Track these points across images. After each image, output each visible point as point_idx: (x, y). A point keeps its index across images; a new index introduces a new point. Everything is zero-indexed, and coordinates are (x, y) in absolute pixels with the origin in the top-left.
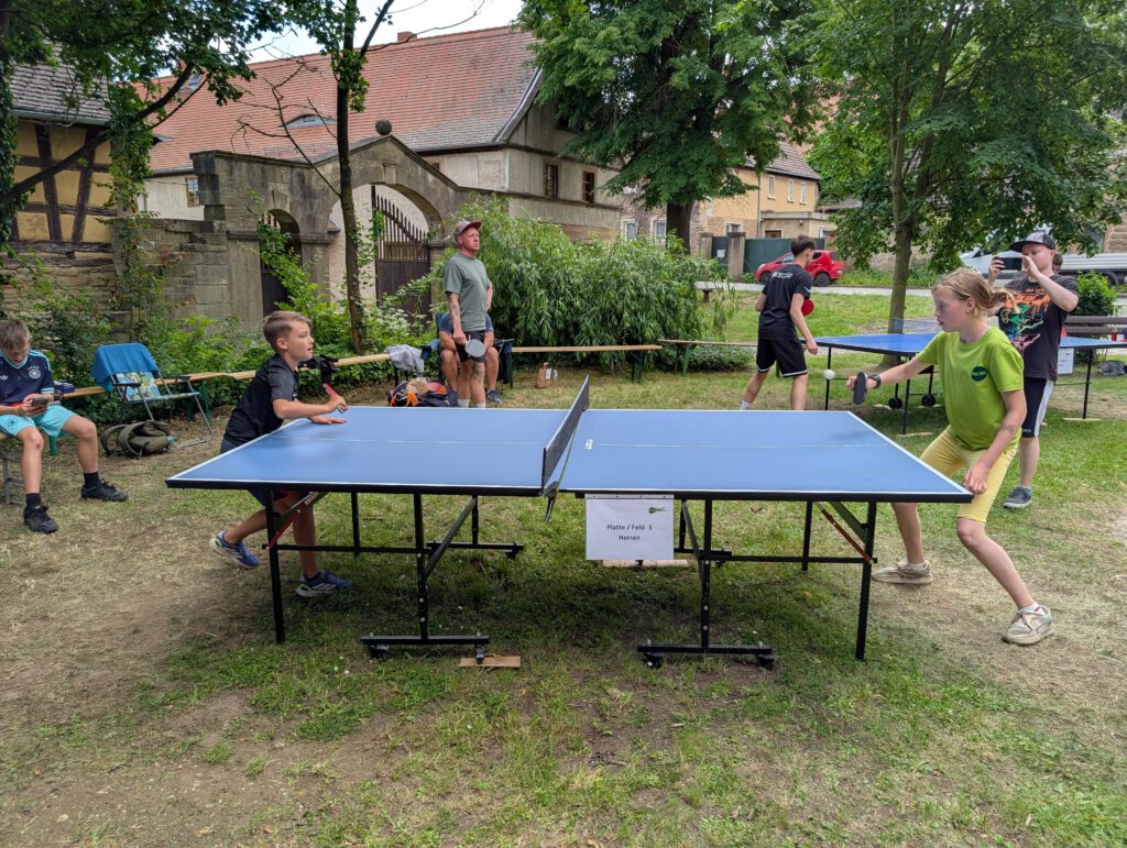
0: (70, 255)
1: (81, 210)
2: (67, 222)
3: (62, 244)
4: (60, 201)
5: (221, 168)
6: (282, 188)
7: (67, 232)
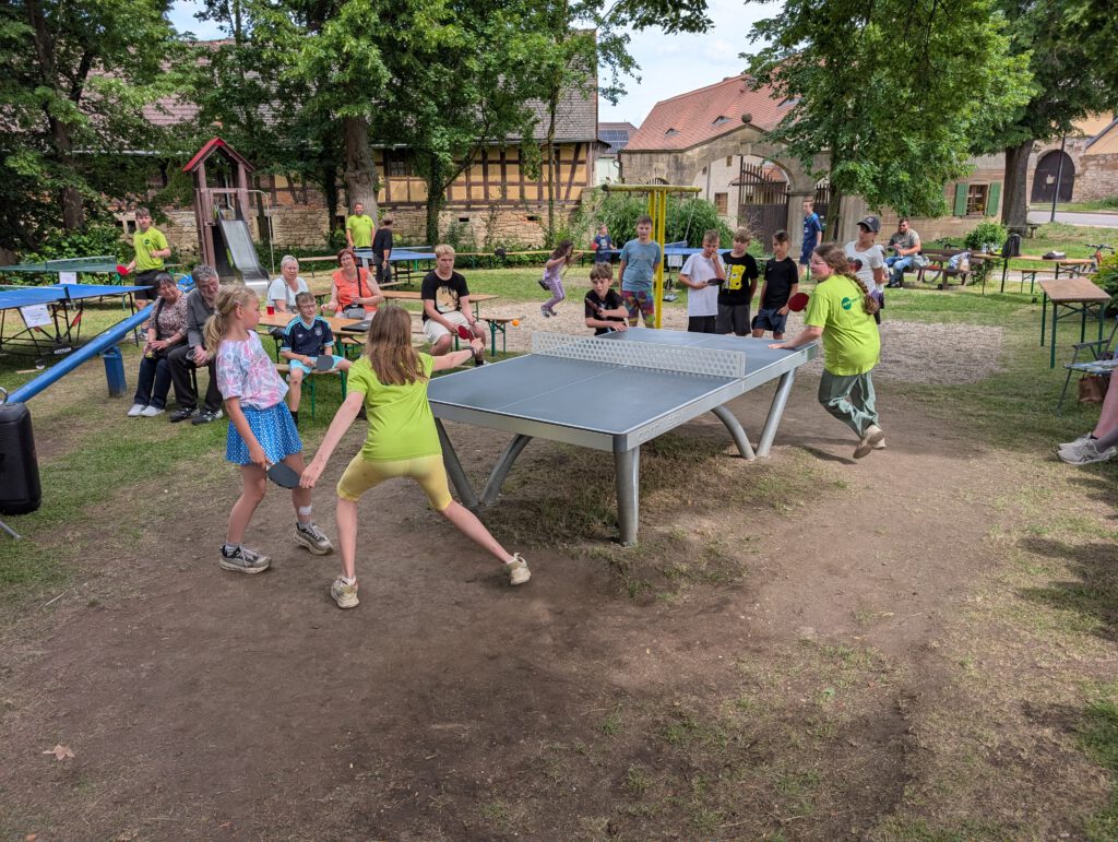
0: (563, 206)
1: (570, 184)
2: (563, 190)
3: (560, 201)
4: (562, 180)
5: (625, 158)
6: (662, 165)
7: (563, 196)
